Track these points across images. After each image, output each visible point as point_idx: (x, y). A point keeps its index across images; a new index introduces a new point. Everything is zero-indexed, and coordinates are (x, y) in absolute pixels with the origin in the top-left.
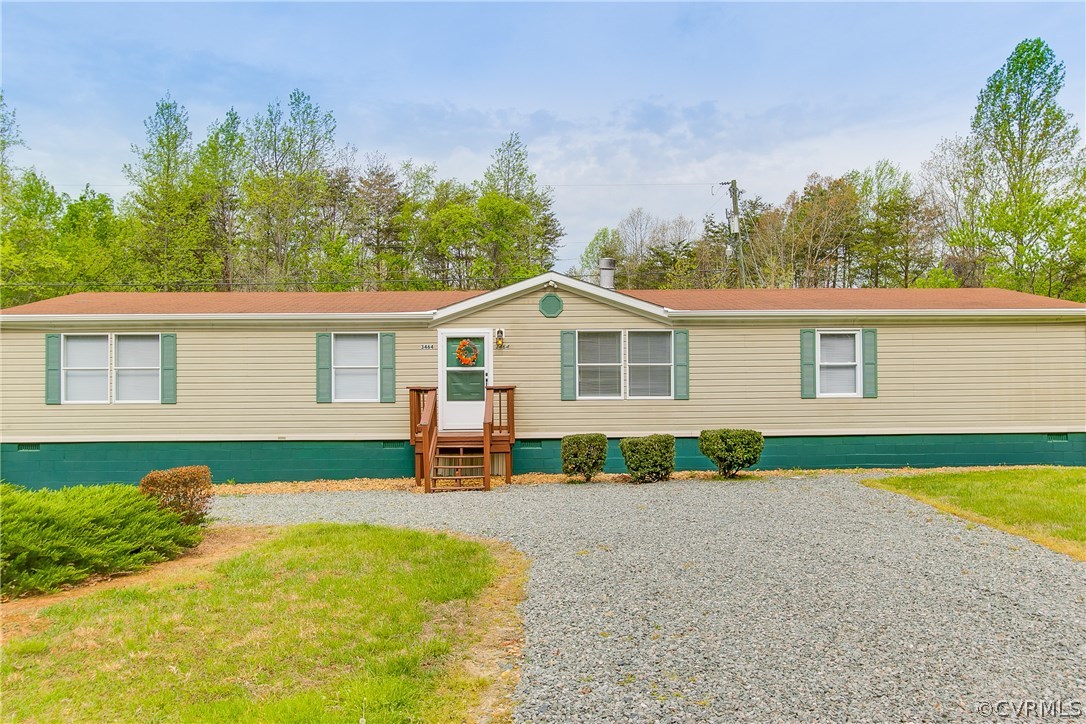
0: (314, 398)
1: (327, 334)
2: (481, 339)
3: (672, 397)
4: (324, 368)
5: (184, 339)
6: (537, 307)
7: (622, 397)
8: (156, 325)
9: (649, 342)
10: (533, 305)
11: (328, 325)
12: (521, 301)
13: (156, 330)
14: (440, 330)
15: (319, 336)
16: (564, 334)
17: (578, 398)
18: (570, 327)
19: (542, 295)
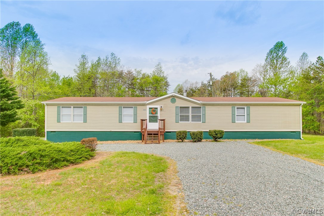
0: (118, 122)
1: (122, 106)
2: (157, 108)
3: (202, 122)
4: (120, 114)
5: (89, 108)
6: (170, 101)
7: (190, 122)
8: (82, 104)
9: (196, 109)
10: (169, 100)
11: (122, 105)
12: (166, 99)
13: (82, 106)
14: (147, 106)
15: (119, 107)
16: (176, 107)
17: (179, 122)
18: (178, 105)
19: (171, 98)
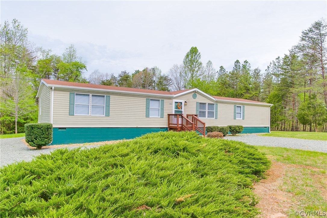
2: (182, 103)
3: (214, 118)
4: (148, 108)
5: (112, 97)
6: (192, 96)
10: (191, 96)
11: (149, 96)
12: (189, 94)
13: (104, 94)
14: (174, 100)
15: (147, 99)
16: (197, 103)
18: (198, 101)
19: (193, 93)
